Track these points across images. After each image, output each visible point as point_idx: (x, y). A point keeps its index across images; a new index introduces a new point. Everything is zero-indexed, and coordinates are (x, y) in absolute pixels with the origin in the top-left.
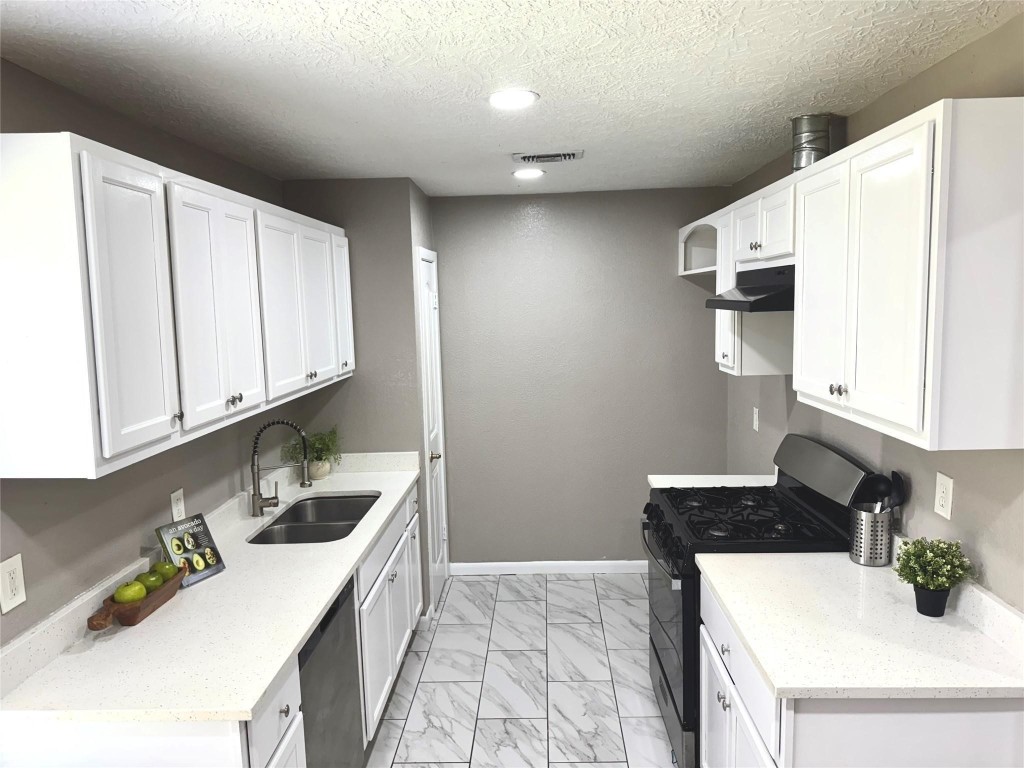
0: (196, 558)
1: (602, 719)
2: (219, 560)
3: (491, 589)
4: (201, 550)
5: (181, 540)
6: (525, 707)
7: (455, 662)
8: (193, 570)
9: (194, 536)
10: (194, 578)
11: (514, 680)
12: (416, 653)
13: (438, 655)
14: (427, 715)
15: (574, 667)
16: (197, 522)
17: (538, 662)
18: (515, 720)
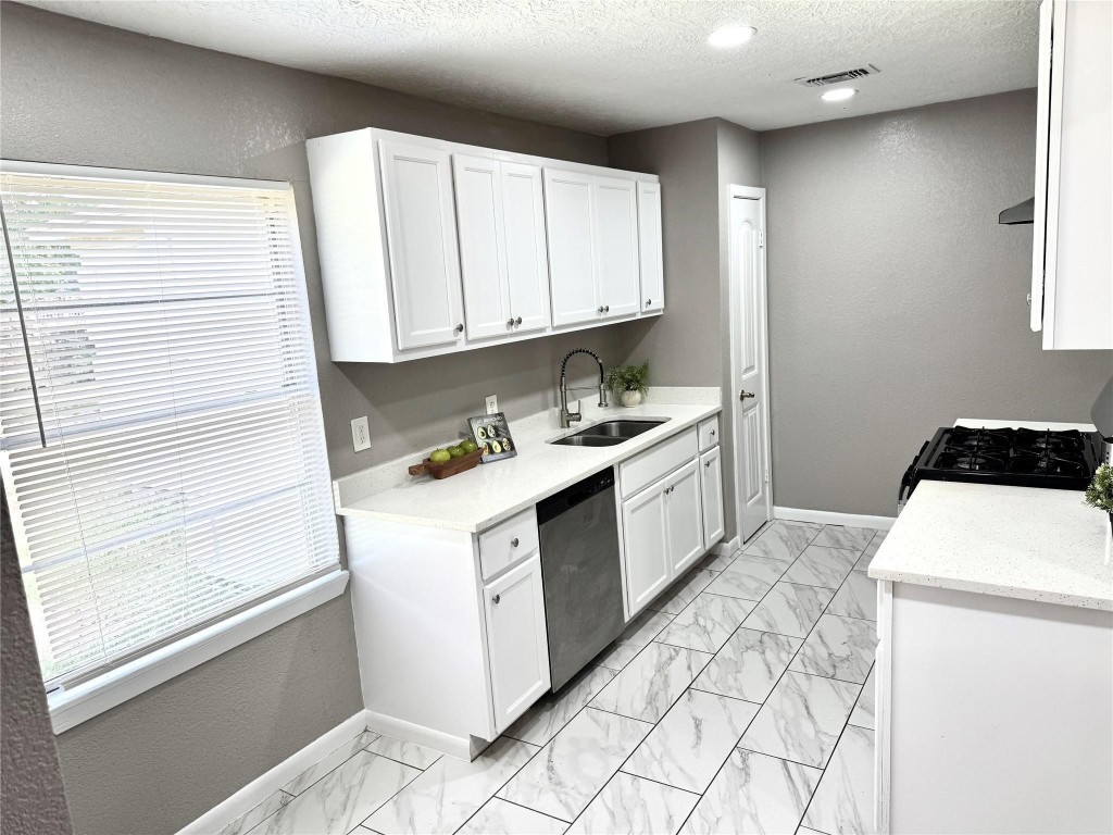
0: (495, 444)
1: (861, 650)
2: (513, 448)
3: (810, 535)
4: (500, 439)
5: (485, 429)
6: (789, 626)
7: (742, 584)
8: (492, 452)
9: (495, 428)
10: (491, 457)
11: (790, 606)
12: (711, 571)
13: (728, 576)
14: (696, 615)
15: (859, 607)
16: (498, 418)
17: (824, 598)
18: (773, 635)
